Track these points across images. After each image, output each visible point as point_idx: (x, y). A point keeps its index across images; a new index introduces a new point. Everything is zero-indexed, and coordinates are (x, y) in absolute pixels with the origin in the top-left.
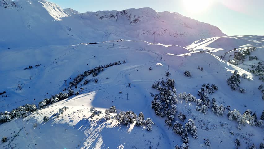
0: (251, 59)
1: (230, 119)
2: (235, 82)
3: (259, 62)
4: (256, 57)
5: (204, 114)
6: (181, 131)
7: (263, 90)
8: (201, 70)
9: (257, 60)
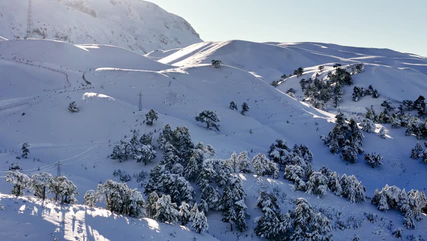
0: (358, 94)
1: (381, 207)
2: (351, 141)
3: (385, 102)
4: (370, 87)
5: (318, 197)
6: (285, 228)
7: (424, 158)
8: (242, 113)
9: (375, 96)
